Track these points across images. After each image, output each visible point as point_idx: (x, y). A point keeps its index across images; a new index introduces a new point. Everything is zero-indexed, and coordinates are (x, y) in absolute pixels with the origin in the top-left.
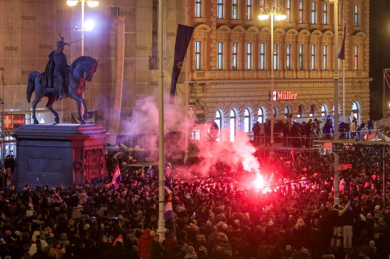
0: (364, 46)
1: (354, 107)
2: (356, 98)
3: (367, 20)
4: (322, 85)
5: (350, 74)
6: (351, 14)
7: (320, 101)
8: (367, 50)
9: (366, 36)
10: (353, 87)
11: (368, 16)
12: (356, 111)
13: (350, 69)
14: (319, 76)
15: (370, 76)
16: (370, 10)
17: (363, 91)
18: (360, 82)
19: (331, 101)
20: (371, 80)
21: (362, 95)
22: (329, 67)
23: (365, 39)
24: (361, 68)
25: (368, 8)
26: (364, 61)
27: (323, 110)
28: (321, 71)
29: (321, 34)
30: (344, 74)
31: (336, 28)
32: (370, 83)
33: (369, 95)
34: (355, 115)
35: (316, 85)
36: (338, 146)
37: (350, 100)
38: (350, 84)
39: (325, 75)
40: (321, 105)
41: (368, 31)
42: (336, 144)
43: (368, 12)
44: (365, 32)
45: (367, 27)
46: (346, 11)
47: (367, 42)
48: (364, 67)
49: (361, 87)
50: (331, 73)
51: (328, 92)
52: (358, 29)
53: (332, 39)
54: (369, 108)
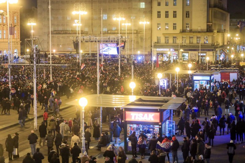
0: (18, 30)
1: (15, 51)
2: (16, 48)
3: (19, 21)
4: (4, 44)
5: (13, 40)
6: (13, 19)
7: (3, 49)
8: (19, 32)
9: (19, 27)
10: (15, 44)
11: (19, 20)
12: (16, 53)
13: (14, 38)
14: (3, 41)
15: (20, 40)
16: (20, 18)
17: (18, 46)
18: (17, 43)
19: (7, 49)
20: (21, 42)
21: (18, 47)
22: (6, 38)
23: (18, 28)
24: (17, 38)
25: (19, 18)
26: (18, 35)
27: (4, 52)
28: (3, 39)
29: (3, 26)
30: (12, 40)
31: (8, 24)
32: (21, 43)
33: (20, 47)
34: (16, 54)
35: (2, 44)
36: (10, 66)
37: (14, 49)
38: (14, 43)
39: (5, 40)
40: (4, 50)
41: (19, 25)
42: (9, 65)
43: (19, 19)
44: (18, 26)
45: (19, 24)
46: (12, 18)
47: (19, 29)
48: (18, 38)
49: (18, 44)
50: (7, 40)
51: (6, 46)
52: (16, 24)
53: (7, 28)
54: (20, 51)
